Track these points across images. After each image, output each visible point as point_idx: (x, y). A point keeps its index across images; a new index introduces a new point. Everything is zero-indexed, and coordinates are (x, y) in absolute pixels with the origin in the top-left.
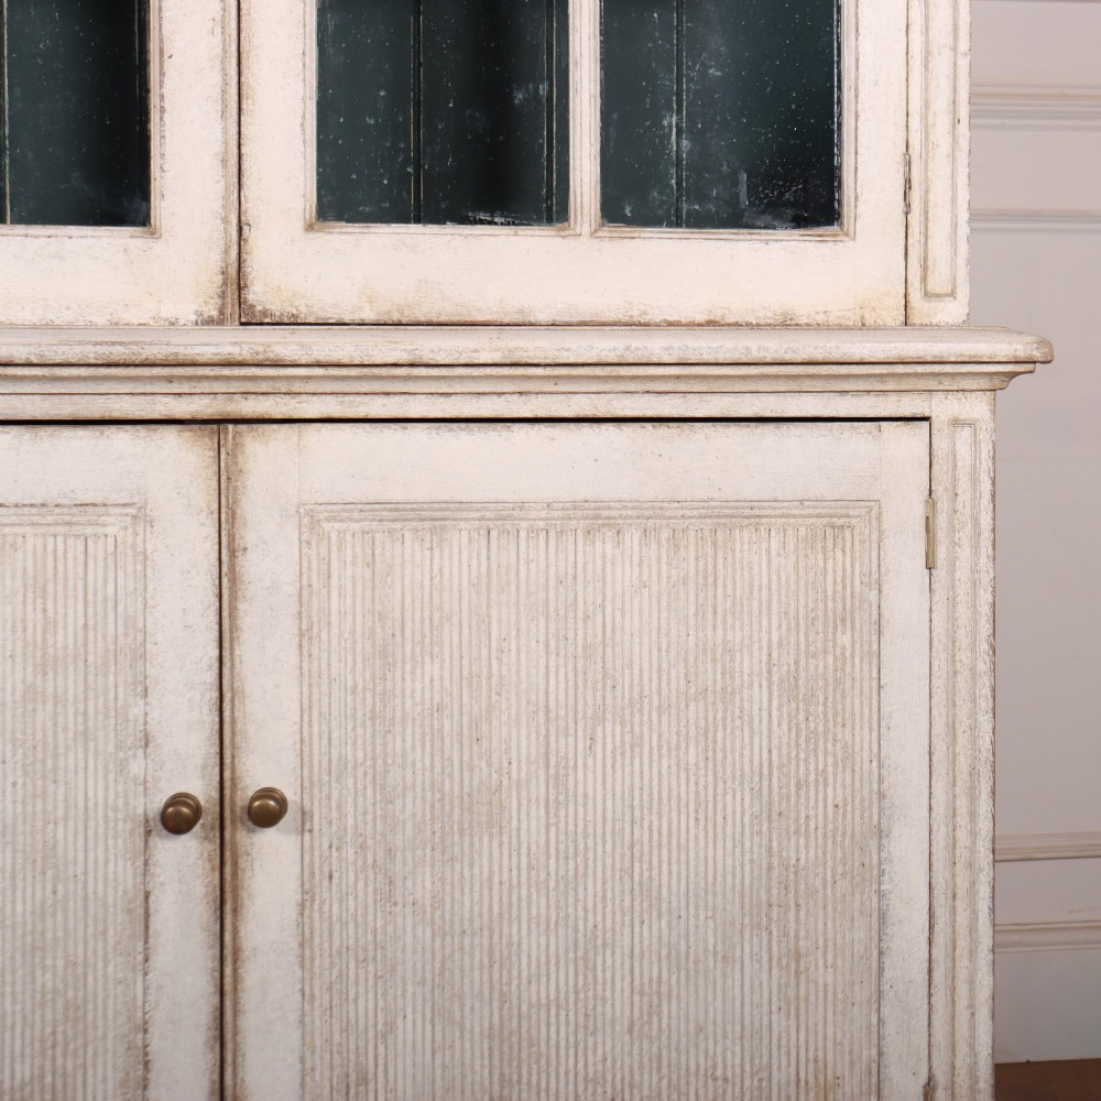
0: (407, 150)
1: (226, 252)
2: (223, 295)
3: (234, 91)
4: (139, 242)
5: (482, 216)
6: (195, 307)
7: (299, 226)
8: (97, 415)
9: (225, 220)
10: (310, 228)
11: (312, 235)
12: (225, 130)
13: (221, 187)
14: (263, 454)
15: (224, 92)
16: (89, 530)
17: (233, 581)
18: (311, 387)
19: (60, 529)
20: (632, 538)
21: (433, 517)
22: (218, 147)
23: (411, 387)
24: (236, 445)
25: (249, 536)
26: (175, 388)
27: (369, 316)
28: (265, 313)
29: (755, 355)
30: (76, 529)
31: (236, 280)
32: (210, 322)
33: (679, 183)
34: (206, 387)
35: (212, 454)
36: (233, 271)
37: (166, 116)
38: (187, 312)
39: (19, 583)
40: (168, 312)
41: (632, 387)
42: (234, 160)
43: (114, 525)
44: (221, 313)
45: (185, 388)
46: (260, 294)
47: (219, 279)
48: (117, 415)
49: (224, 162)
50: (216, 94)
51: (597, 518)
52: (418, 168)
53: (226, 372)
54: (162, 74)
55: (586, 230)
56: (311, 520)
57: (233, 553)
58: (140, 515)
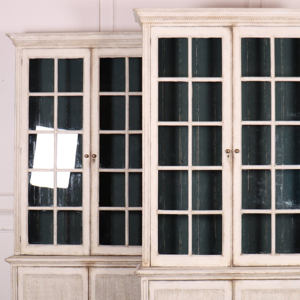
0: (248, 239)
1: (231, 258)
2: (231, 263)
3: (232, 239)
4: (221, 257)
5: (261, 253)
6: (227, 265)
7: (240, 255)
8: (219, 279)
9: (231, 254)
10: (241, 255)
11: (241, 256)
12: (231, 244)
13: (230, 250)
14: (237, 284)
15: (231, 239)
16: (218, 292)
17: (234, 298)
18: (243, 276)
19: (215, 292)
20: (280, 293)
21: (257, 291)
22: (230, 246)
23: (254, 276)
24: (234, 283)
25: (236, 293)
26: (228, 276)
27: (248, 265)
28: (235, 265)
29: (295, 272)
30: (216, 292)
31: (232, 261)
32: (229, 266)
33: (283, 242)
34: (231, 276)
35: (232, 284)
36: (232, 260)
37: (224, 242)
38: (226, 265)
39: (210, 298)
40: (224, 265)
41: (280, 276)
42: (232, 247)
43: (220, 292)
44: (230, 265)
45: (229, 276)
46: (235, 263)
47: (230, 261)
48: (221, 279)
49: (231, 247)
50: (230, 239)
51: (276, 291)
52: (249, 241)
53: (234, 275)
54: (224, 237)
55: (274, 254)
56: (243, 291)
57: (234, 295)
58: (224, 291)
